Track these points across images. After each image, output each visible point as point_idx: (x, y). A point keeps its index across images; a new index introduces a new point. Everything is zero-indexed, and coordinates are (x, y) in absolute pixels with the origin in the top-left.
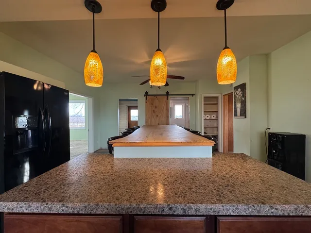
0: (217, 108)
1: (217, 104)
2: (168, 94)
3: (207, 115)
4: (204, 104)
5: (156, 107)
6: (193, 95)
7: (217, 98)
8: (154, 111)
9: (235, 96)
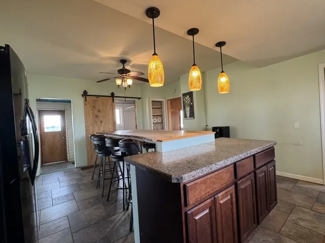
0: (162, 112)
1: (162, 108)
2: (113, 95)
3: (155, 119)
4: (153, 108)
5: (99, 111)
6: (139, 98)
7: (161, 102)
8: (97, 116)
9: (184, 101)
